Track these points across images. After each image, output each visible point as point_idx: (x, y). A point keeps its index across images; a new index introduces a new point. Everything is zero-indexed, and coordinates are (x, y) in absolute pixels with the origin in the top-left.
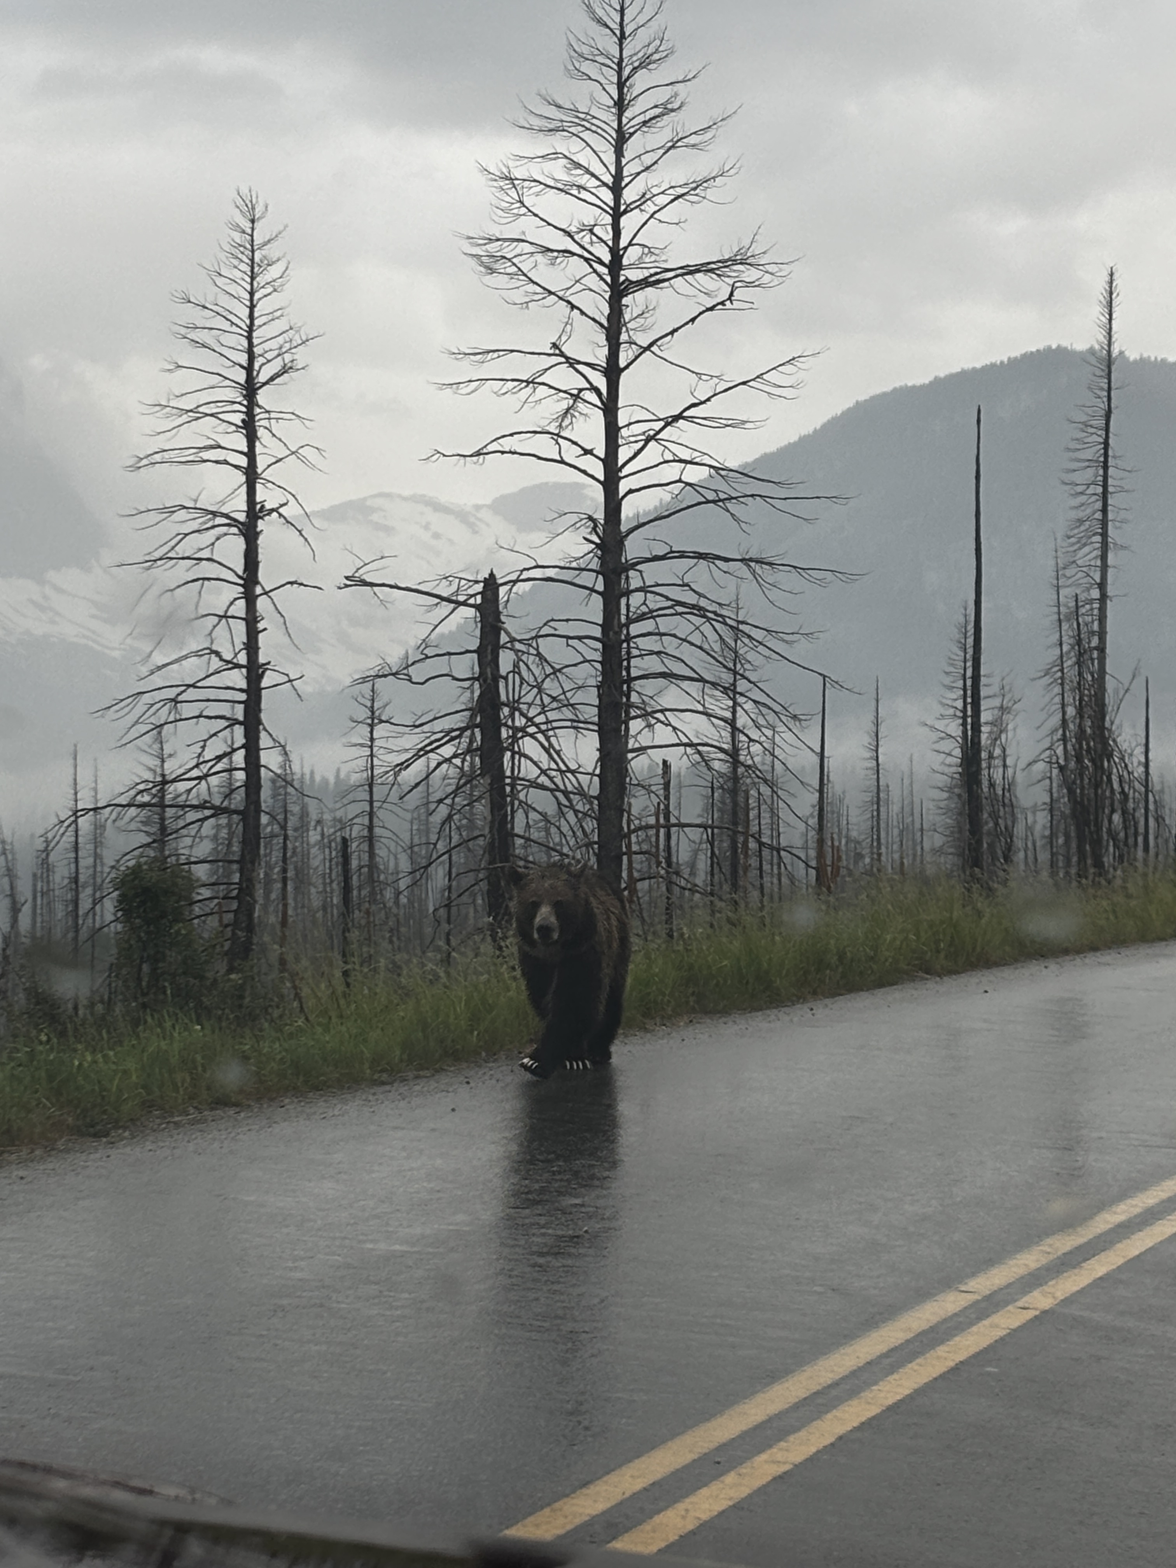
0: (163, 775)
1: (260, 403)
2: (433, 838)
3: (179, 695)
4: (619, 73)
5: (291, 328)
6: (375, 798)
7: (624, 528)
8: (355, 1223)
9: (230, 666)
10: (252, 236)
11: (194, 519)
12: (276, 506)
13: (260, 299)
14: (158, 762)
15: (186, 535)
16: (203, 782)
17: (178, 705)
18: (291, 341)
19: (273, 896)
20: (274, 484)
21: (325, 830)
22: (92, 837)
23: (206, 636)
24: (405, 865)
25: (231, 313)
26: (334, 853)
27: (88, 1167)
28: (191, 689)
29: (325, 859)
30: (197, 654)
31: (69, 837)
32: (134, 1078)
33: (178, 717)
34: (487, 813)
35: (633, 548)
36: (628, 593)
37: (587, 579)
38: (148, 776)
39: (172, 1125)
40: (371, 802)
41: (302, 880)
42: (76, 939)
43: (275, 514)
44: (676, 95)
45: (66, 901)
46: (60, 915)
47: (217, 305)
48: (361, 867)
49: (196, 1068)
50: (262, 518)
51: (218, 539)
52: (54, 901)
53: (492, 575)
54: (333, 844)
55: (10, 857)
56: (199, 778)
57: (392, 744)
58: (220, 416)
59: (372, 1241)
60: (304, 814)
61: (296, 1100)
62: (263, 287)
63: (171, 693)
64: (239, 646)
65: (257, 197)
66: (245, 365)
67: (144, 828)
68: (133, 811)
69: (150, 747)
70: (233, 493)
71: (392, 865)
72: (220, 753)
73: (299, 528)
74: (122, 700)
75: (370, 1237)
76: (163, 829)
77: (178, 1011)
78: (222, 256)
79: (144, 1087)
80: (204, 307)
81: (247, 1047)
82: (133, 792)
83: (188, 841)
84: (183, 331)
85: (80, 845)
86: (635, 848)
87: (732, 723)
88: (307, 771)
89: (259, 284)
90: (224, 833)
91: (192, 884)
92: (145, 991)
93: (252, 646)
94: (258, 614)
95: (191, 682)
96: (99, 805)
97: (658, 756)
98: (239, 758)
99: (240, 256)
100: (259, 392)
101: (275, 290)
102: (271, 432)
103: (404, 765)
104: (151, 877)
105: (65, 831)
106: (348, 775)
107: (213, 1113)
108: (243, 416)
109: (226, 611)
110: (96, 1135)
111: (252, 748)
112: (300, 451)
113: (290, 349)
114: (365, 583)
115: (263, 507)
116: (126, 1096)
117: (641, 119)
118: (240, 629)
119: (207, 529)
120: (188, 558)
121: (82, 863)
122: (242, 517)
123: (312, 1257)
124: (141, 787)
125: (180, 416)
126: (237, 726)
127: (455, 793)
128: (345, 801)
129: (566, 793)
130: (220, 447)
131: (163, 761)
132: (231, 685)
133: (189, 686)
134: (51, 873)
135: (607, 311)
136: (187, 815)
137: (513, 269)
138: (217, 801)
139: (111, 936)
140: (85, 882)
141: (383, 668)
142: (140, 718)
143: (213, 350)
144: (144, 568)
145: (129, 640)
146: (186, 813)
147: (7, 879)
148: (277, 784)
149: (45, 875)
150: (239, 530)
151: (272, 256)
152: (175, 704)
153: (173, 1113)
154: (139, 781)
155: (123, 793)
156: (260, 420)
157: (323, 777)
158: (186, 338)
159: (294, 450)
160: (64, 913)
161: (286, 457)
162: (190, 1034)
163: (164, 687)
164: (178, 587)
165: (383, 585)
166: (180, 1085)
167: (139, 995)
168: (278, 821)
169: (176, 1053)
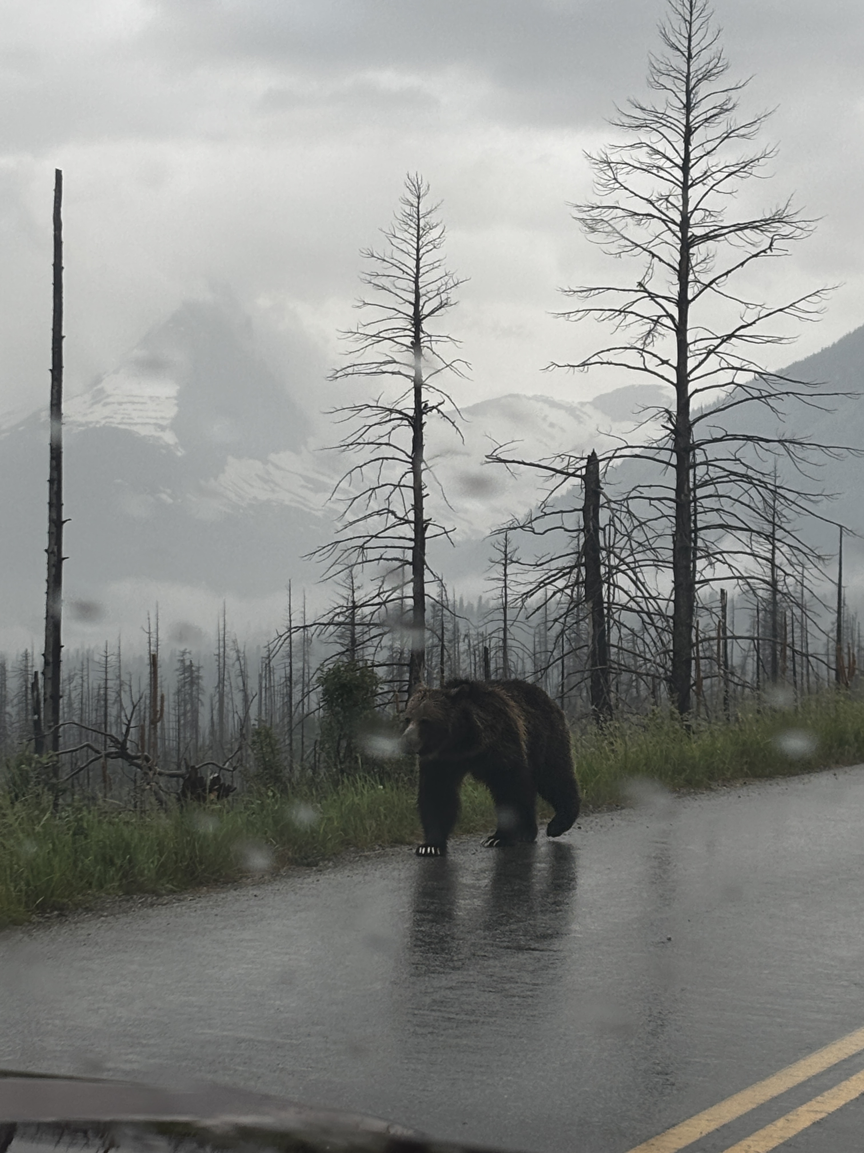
0: (353, 602)
1: (424, 329)
2: (550, 647)
3: (365, 543)
4: (688, 83)
5: (446, 275)
6: (508, 618)
7: (691, 418)
9: (402, 521)
10: (418, 208)
11: (376, 415)
12: (435, 404)
13: (424, 254)
14: (350, 592)
15: (370, 426)
16: (383, 606)
17: (365, 551)
18: (446, 284)
20: (434, 388)
21: (471, 641)
22: (302, 648)
23: (386, 500)
24: (529, 667)
25: (403, 264)
26: (477, 659)
27: (303, 888)
28: (374, 539)
29: (471, 662)
30: (378, 513)
31: (286, 647)
32: (336, 823)
33: (364, 559)
34: (590, 630)
35: (698, 433)
36: (694, 466)
37: (665, 456)
38: (343, 602)
39: (363, 858)
40: (505, 621)
42: (290, 722)
43: (435, 411)
44: (729, 99)
45: (283, 694)
46: (279, 704)
47: (392, 258)
48: (497, 669)
49: (380, 817)
50: (426, 413)
51: (393, 429)
52: (274, 694)
53: (594, 453)
54: (477, 652)
55: (242, 662)
56: (380, 604)
57: (520, 578)
58: (395, 339)
60: (456, 630)
62: (426, 245)
63: (360, 542)
64: (409, 507)
65: (422, 180)
66: (413, 302)
67: (339, 641)
68: (332, 628)
69: (344, 581)
70: (404, 395)
71: (520, 668)
72: (395, 586)
73: (453, 421)
74: (324, 547)
76: (353, 641)
77: (367, 775)
78: (396, 223)
79: (344, 830)
80: (384, 260)
82: (331, 615)
83: (372, 650)
84: (369, 278)
85: (293, 653)
86: (701, 654)
87: (772, 561)
88: (457, 598)
89: (423, 243)
90: (397, 644)
91: (376, 681)
92: (343, 760)
93: (418, 507)
94: (423, 484)
95: (374, 534)
96: (307, 624)
97: (717, 586)
98: (409, 590)
99: (409, 222)
100: (424, 321)
101: (435, 247)
102: (432, 350)
103: (529, 594)
104: (347, 676)
105: (283, 643)
106: (487, 602)
107: (392, 849)
108: (411, 339)
109: (399, 482)
110: (309, 865)
111: (418, 582)
112: (453, 364)
113: (446, 290)
114: (500, 460)
115: (426, 405)
116: (330, 836)
117: (703, 117)
118: (409, 495)
119: (386, 422)
120: (372, 443)
121: (294, 666)
122: (411, 413)
124: (338, 611)
125: (366, 340)
126: (408, 565)
127: (566, 614)
128: (486, 621)
129: (649, 614)
130: (395, 362)
131: (353, 592)
132: (403, 536)
133: (372, 537)
134: (272, 674)
135: (678, 258)
136: (371, 631)
137: (610, 229)
139: (316, 720)
140: (297, 681)
141: (513, 522)
142: (336, 561)
143: (390, 292)
144: (339, 451)
145: (328, 504)
146: (370, 629)
147: (240, 678)
148: (437, 608)
149: (268, 675)
150: (409, 422)
151: (433, 221)
152: (363, 550)
153: (364, 849)
154: (336, 606)
155: (324, 615)
156: (424, 341)
157: (469, 603)
158: (370, 283)
159: (448, 364)
160: (282, 703)
161: (443, 369)
162: (375, 792)
163: (354, 538)
164: (365, 464)
165: (513, 462)
166: (368, 829)
167: (338, 763)
168: (437, 635)
169: (366, 806)
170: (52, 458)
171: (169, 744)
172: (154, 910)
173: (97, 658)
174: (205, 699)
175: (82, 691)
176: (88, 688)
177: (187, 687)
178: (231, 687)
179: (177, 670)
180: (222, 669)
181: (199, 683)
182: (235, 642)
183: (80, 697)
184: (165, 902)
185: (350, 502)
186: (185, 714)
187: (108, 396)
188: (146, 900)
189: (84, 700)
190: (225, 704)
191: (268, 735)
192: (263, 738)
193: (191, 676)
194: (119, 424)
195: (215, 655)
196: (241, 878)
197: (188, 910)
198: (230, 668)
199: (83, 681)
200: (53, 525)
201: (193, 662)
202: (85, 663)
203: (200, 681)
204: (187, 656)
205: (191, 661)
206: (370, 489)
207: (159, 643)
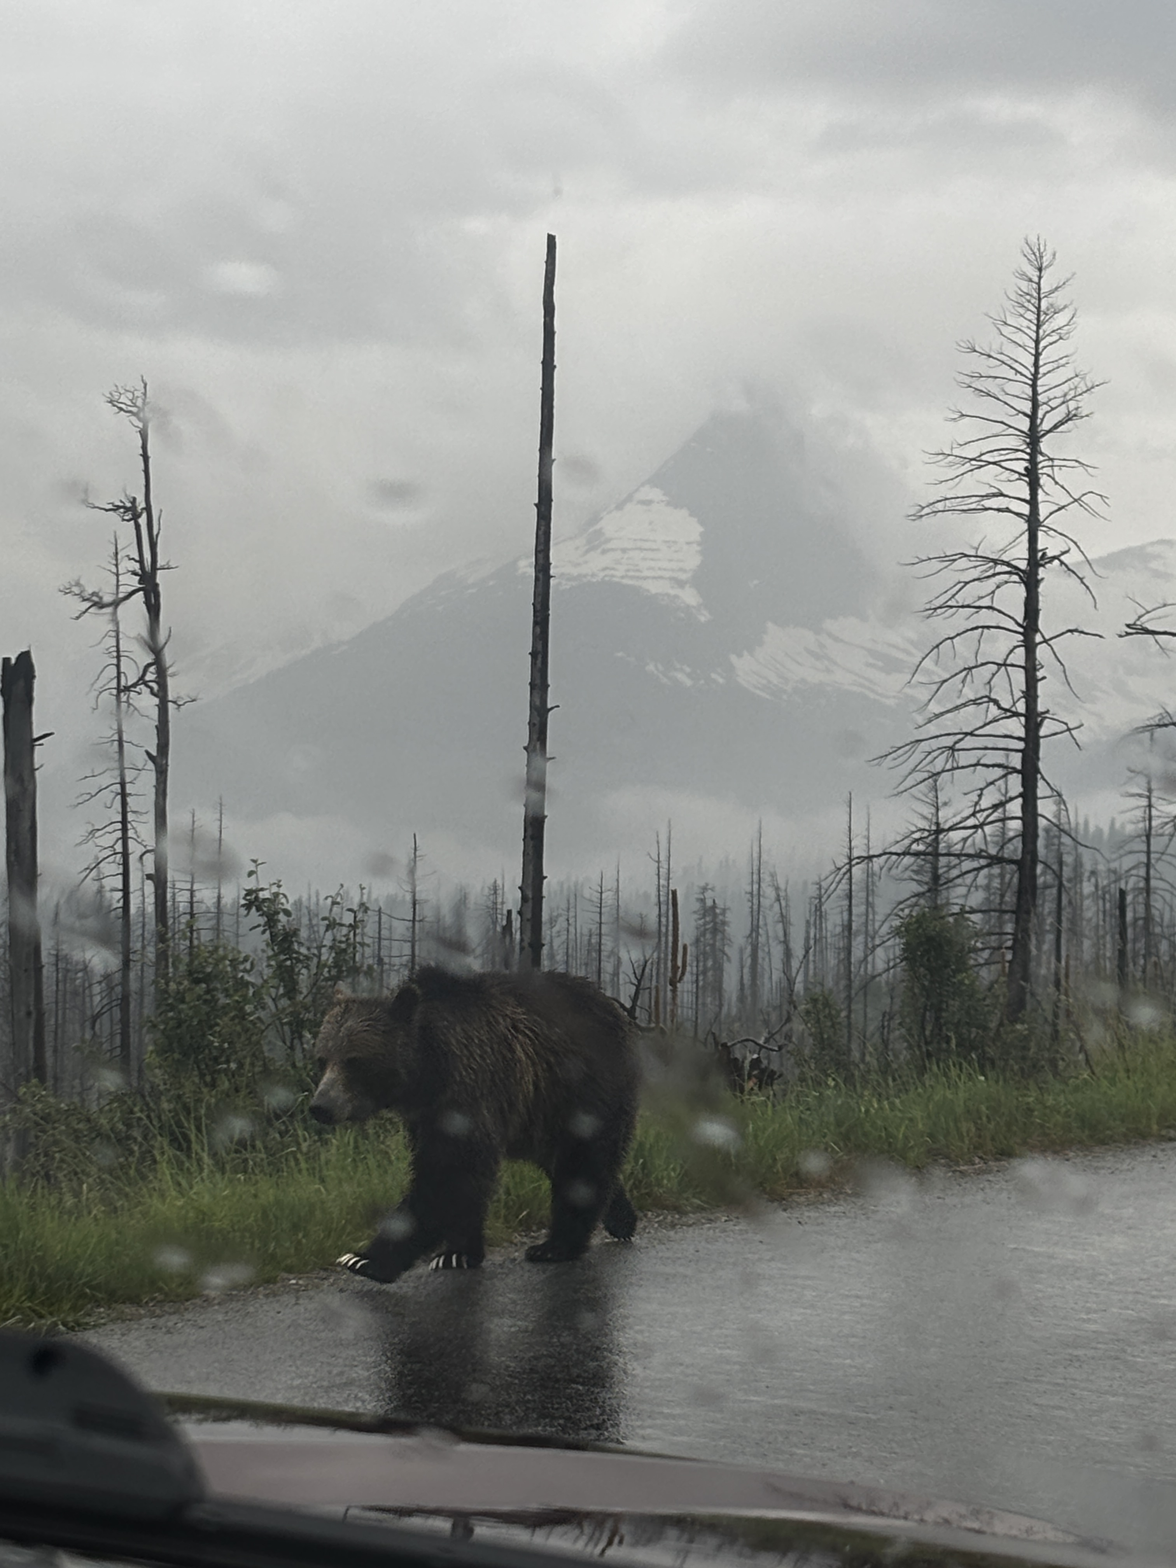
0: (938, 824)
1: (1043, 450)
3: (956, 743)
5: (1077, 376)
6: (1152, 849)
8: (1149, 1279)
9: (1009, 714)
10: (1039, 284)
11: (975, 567)
12: (1057, 553)
13: (1045, 347)
14: (933, 810)
15: (966, 583)
16: (980, 831)
17: (956, 753)
18: (1076, 388)
19: (1045, 947)
20: (1055, 531)
21: (1100, 880)
22: (864, 886)
23: (985, 684)
25: (1016, 361)
26: (1108, 905)
28: (969, 737)
29: (1098, 910)
30: (975, 702)
31: (844, 886)
32: (920, 1126)
33: (955, 765)
38: (924, 824)
39: (958, 1173)
40: (1148, 853)
41: (1076, 933)
42: (849, 987)
43: (1056, 562)
45: (839, 948)
46: (832, 962)
47: (1002, 353)
48: (1136, 920)
49: (980, 1118)
50: (1043, 566)
51: (998, 587)
52: (827, 948)
54: (1107, 896)
55: (783, 903)
56: (975, 827)
57: (1170, 795)
58: (1003, 464)
59: (1164, 1297)
60: (1078, 864)
61: (1081, 1154)
62: (1048, 335)
63: (949, 741)
64: (1018, 694)
65: (1045, 245)
66: (1029, 413)
67: (915, 877)
68: (907, 860)
69: (926, 796)
70: (1014, 541)
71: (1167, 917)
72: (997, 802)
73: (1081, 576)
74: (900, 748)
75: (1165, 1293)
76: (936, 877)
77: (963, 1061)
78: (1008, 304)
79: (931, 1136)
80: (990, 356)
81: (1031, 1099)
82: (907, 842)
83: (962, 890)
84: (968, 380)
85: (853, 893)
88: (1081, 821)
89: (1044, 332)
90: (996, 883)
92: (929, 1039)
93: (1030, 695)
94: (1037, 663)
95: (969, 731)
96: (871, 853)
98: (1015, 808)
99: (1026, 304)
100: (1043, 439)
101: (1061, 338)
102: (1053, 479)
104: (935, 926)
105: (842, 879)
106: (1123, 826)
107: (997, 1163)
108: (1026, 464)
109: (1006, 660)
111: (1029, 797)
112: (1083, 499)
113: (1075, 397)
114: (1147, 632)
115: (1044, 554)
116: (912, 1143)
118: (1019, 677)
119: (988, 577)
120: (968, 606)
121: (855, 910)
122: (1023, 565)
123: (1105, 1311)
124: (917, 835)
125: (963, 465)
126: (1015, 775)
128: (1122, 852)
130: (1002, 495)
131: (938, 810)
132: (1008, 733)
133: (966, 734)
134: (823, 921)
136: (963, 864)
138: (993, 851)
139: (883, 984)
140: (858, 931)
141: (1163, 718)
142: (917, 766)
143: (998, 399)
144: (924, 617)
145: (908, 690)
146: (961, 862)
147: (780, 926)
148: (1052, 834)
149: (818, 922)
150: (1020, 577)
151: (1059, 303)
152: (953, 753)
153: (958, 1161)
154: (914, 829)
155: (898, 842)
156: (1043, 467)
157: (1097, 827)
158: (970, 387)
159: (1076, 497)
160: (836, 961)
161: (1069, 504)
162: (975, 1085)
163: (941, 736)
164: (958, 635)
165: (1165, 633)
166: (965, 1134)
167: (922, 1044)
168: (1053, 870)
169: (962, 1103)
170: (536, 623)
171: (682, 1013)
172: (676, 1233)
173: (587, 893)
174: (732, 952)
175: (568, 939)
176: (576, 935)
177: (708, 936)
178: (768, 937)
179: (695, 912)
180: (756, 913)
181: (724, 930)
182: (773, 875)
183: (565, 945)
184: (690, 1222)
185: (935, 687)
186: (704, 973)
187: (608, 540)
188: (665, 1218)
189: (570, 951)
190: (760, 961)
191: (827, 1004)
192: (820, 1006)
193: (713, 921)
194: (623, 577)
195: (746, 893)
196: (791, 1194)
197: (722, 1235)
198: (768, 912)
199: (569, 924)
200: (536, 713)
201: (717, 902)
202: (572, 901)
203: (726, 928)
204: (709, 894)
205: (714, 901)
206: (965, 669)
207: (671, 876)
